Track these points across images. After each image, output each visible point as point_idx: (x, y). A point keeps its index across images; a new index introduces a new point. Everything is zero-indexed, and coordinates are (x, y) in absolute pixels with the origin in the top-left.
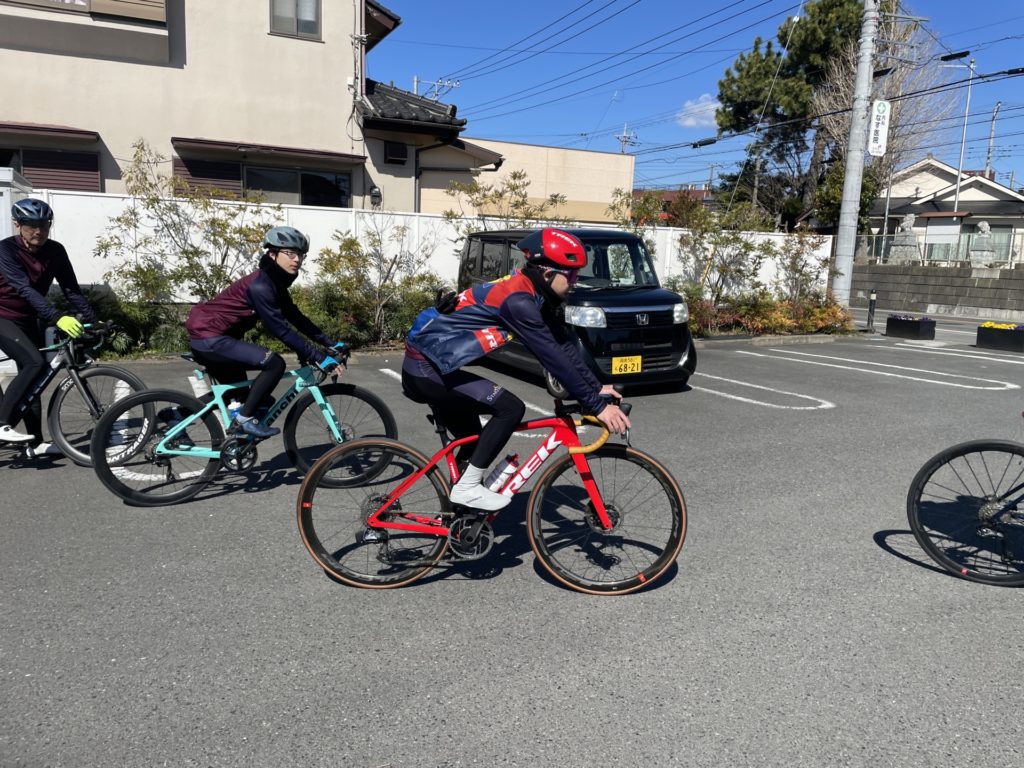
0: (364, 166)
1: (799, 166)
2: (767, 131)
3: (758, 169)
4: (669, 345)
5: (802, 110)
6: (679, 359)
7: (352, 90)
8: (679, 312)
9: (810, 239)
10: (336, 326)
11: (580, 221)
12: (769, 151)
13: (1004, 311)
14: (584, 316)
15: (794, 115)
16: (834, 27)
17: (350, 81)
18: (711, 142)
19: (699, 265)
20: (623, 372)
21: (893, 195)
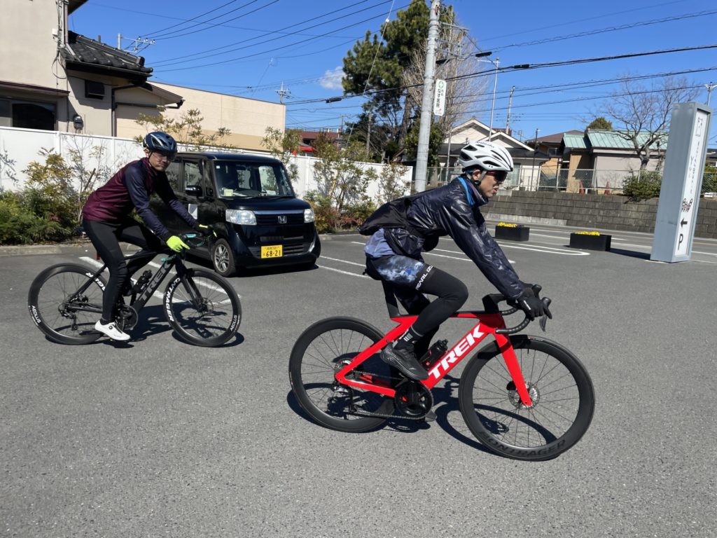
0: (67, 99)
1: (395, 120)
2: (375, 94)
3: (370, 120)
4: (302, 237)
5: (396, 82)
6: (309, 248)
7: (57, 39)
8: (308, 215)
9: (399, 168)
10: (42, 224)
11: (243, 149)
12: (377, 108)
13: (514, 217)
14: (239, 217)
15: (391, 86)
16: (416, 29)
17: (55, 31)
18: (338, 99)
19: (328, 184)
20: (269, 257)
21: (452, 142)
